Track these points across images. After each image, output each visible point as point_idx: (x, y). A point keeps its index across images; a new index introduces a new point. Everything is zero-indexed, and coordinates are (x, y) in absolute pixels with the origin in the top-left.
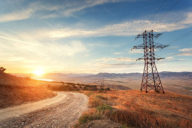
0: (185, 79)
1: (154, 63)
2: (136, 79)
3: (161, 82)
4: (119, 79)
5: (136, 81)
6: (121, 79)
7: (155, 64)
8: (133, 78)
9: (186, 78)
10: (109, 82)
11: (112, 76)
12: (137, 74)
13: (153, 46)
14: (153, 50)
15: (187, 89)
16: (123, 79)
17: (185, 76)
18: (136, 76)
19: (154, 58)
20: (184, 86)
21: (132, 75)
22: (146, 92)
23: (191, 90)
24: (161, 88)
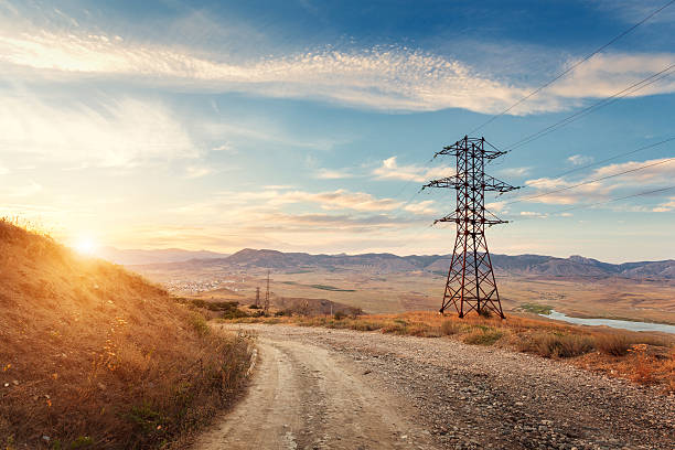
0: (528, 279)
1: (482, 233)
2: (383, 277)
3: (496, 289)
4: (322, 277)
5: (379, 284)
6: (329, 276)
7: (483, 236)
8: (369, 272)
9: (529, 275)
10: (280, 287)
11: (295, 264)
12: (386, 261)
13: (483, 186)
14: (482, 197)
15: (532, 311)
16: (335, 275)
17: (528, 268)
18: (384, 267)
19: (483, 221)
20: (526, 301)
21: (369, 260)
22: (461, 316)
23: (543, 312)
24: (496, 304)
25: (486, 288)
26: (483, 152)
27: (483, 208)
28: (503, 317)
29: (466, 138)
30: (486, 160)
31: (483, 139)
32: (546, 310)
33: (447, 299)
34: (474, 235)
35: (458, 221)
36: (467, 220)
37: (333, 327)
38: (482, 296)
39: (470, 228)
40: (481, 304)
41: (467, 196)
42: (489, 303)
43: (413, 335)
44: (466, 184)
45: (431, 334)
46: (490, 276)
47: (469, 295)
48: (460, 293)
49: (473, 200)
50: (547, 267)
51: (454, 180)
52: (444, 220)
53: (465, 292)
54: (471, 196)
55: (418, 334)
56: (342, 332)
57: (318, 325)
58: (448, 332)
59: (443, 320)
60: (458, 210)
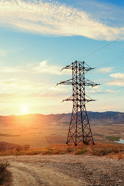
0: (109, 124)
1: (84, 105)
3: (91, 131)
7: (85, 107)
9: (110, 122)
13: (84, 84)
14: (84, 89)
15: (111, 140)
17: (109, 118)
19: (85, 100)
20: (108, 135)
22: (76, 145)
23: (116, 140)
24: (91, 138)
25: (87, 131)
26: (84, 68)
27: (84, 94)
28: (94, 144)
29: (76, 61)
30: (85, 71)
31: (84, 62)
32: (118, 139)
33: (69, 138)
34: (81, 107)
35: (73, 100)
36: (77, 100)
37: (17, 155)
38: (85, 135)
39: (79, 103)
40: (84, 138)
41: (77, 88)
42: (88, 138)
43: (55, 154)
44: (77, 83)
45: (62, 153)
46: (88, 126)
47: (79, 135)
48: (75, 134)
49: (80, 90)
50: (118, 117)
51: (71, 81)
52: (67, 100)
53: (77, 133)
54: (79, 88)
55: (57, 153)
56: (22, 157)
57: (9, 155)
58: (69, 151)
59: (67, 147)
60: (73, 95)
